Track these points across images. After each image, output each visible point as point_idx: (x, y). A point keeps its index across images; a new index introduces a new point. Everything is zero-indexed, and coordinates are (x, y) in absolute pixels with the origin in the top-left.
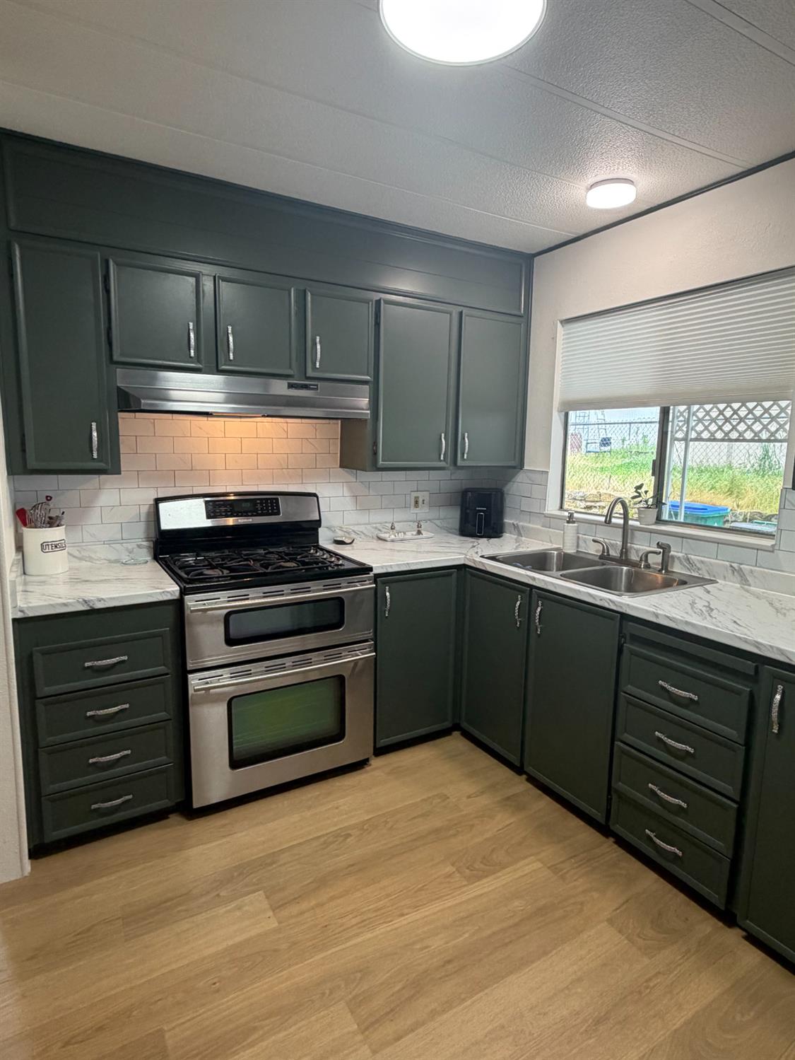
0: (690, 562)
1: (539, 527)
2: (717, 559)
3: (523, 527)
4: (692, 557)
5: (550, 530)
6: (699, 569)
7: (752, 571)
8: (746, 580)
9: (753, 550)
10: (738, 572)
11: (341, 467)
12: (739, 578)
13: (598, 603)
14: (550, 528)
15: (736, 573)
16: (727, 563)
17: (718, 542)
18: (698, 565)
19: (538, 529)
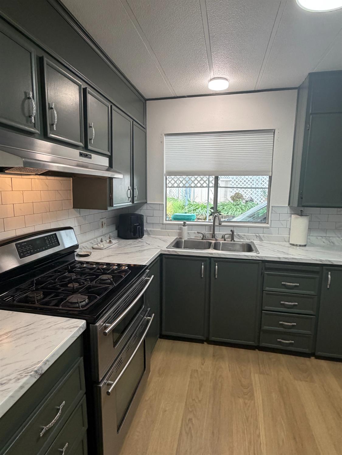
0: (239, 236)
1: (160, 230)
2: (248, 233)
3: (150, 231)
4: (240, 234)
5: (166, 230)
6: (243, 238)
7: (263, 236)
8: (262, 239)
9: (261, 229)
10: (259, 237)
11: (74, 208)
12: (259, 239)
13: (250, 258)
14: (166, 229)
15: (258, 237)
16: (254, 234)
17: (249, 227)
18: (243, 237)
19: (159, 231)
